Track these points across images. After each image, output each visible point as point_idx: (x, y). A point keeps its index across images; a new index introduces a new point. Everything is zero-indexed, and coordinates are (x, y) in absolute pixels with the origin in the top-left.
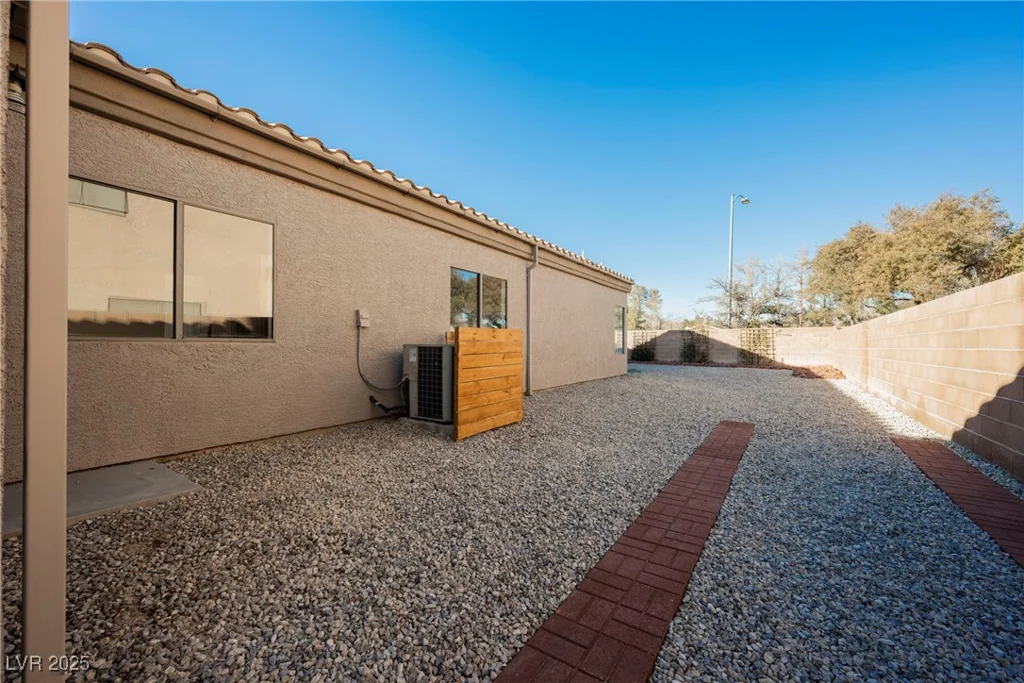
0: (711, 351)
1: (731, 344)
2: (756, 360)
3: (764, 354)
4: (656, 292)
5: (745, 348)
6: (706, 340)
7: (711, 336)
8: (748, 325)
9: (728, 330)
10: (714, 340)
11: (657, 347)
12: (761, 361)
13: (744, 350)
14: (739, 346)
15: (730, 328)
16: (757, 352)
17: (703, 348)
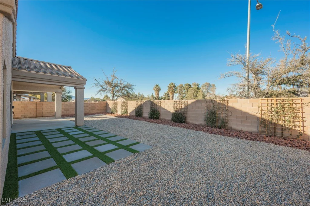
0: (230, 118)
1: (250, 112)
2: (279, 132)
3: (288, 125)
4: (214, 85)
5: (266, 117)
6: (226, 108)
7: (230, 104)
8: (268, 95)
9: (246, 99)
10: (234, 108)
11: (188, 112)
12: (286, 134)
13: (265, 120)
14: (259, 116)
15: (248, 97)
16: (280, 123)
17: (223, 115)
